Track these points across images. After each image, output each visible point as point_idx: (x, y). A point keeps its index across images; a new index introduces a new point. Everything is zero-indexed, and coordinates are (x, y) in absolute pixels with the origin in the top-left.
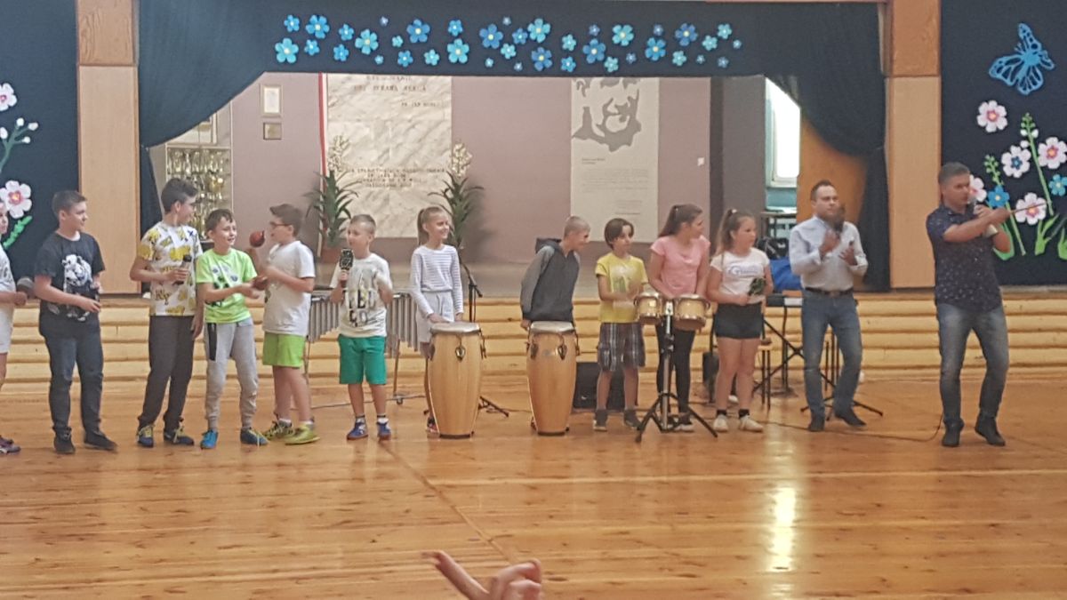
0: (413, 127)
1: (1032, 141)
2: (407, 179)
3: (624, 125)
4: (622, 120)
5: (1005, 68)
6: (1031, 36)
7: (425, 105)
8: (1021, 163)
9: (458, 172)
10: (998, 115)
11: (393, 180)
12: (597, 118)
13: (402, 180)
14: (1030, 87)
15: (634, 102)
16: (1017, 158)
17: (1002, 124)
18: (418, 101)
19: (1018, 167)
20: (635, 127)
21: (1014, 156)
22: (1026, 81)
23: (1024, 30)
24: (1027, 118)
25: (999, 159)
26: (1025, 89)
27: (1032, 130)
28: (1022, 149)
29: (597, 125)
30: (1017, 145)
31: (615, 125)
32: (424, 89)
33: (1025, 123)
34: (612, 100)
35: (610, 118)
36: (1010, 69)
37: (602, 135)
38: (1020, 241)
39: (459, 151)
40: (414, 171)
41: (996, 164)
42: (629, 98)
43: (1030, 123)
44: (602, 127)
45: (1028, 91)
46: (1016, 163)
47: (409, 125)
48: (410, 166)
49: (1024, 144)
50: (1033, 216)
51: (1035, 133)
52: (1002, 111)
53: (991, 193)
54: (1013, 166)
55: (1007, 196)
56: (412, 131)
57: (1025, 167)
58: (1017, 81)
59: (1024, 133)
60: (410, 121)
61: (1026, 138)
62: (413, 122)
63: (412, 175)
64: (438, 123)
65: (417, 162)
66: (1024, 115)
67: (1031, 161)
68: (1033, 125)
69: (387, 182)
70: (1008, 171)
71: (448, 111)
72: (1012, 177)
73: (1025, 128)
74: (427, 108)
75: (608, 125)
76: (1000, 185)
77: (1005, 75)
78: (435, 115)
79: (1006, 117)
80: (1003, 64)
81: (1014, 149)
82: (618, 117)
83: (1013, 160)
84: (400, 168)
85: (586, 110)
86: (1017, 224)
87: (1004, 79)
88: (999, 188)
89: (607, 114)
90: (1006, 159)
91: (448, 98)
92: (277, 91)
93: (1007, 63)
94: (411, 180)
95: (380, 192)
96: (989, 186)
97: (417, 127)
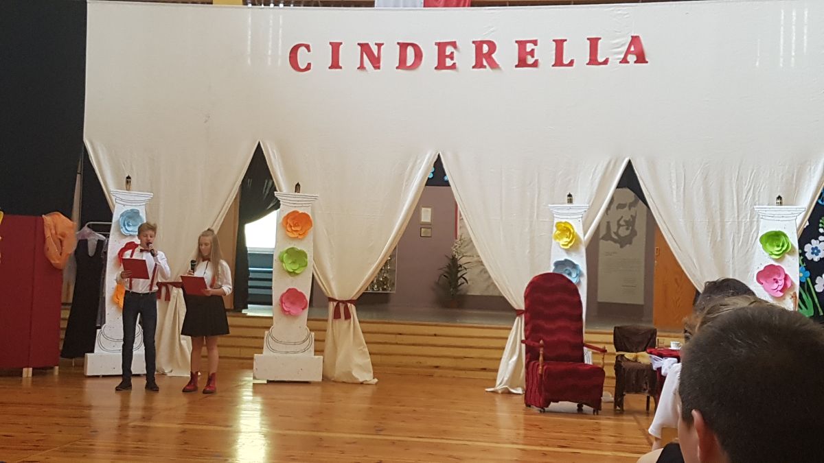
19: (817, 254)
21: (814, 246)
24: (823, 220)
25: (802, 248)
38: (818, 305)
41: (800, 252)
44: (616, 234)
54: (813, 253)
55: (808, 273)
70: (809, 256)
72: (812, 260)
76: (803, 265)
81: (814, 241)
83: (813, 249)
86: (816, 293)
88: (802, 268)
90: (808, 248)
92: (430, 209)
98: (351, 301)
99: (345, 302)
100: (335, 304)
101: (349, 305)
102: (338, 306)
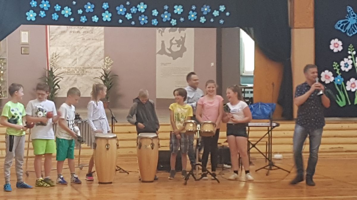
0: (87, 49)
1: (353, 56)
2: (85, 72)
3: (179, 49)
4: (178, 46)
5: (342, 25)
6: (353, 11)
7: (92, 39)
8: (348, 65)
9: (107, 69)
10: (338, 45)
11: (79, 72)
12: (167, 46)
13: (82, 72)
14: (352, 33)
15: (183, 39)
16: (347, 63)
17: (340, 48)
18: (90, 38)
19: (347, 67)
20: (184, 49)
21: (346, 62)
22: (350, 30)
23: (349, 9)
24: (351, 46)
25: (339, 64)
26: (350, 34)
27: (353, 51)
28: (349, 59)
29: (168, 49)
30: (347, 57)
31: (175, 48)
32: (92, 33)
33: (350, 48)
34: (174, 38)
35: (173, 45)
36: (343, 25)
37: (170, 53)
38: (348, 99)
39: (107, 59)
40: (88, 68)
41: (338, 66)
42: (182, 37)
43: (352, 48)
45: (351, 35)
46: (346, 65)
47: (86, 48)
48: (86, 66)
49: (350, 57)
50: (353, 88)
51: (354, 53)
52: (340, 43)
53: (336, 78)
54: (345, 67)
55: (342, 79)
56: (87, 51)
57: (350, 67)
58: (347, 30)
59: (349, 52)
60: (86, 46)
61: (351, 55)
62: (87, 47)
63: (87, 70)
64: (98, 48)
65: (89, 64)
66: (349, 45)
67: (353, 64)
68: (353, 49)
69: (76, 73)
70: (343, 69)
71: (103, 42)
72: (345, 71)
73: (350, 50)
74: (93, 41)
75: (173, 49)
76: (340, 74)
77: (342, 28)
78: (97, 44)
79: (342, 46)
80: (340, 23)
81: (345, 59)
82: (177, 45)
83: (345, 64)
84: (82, 67)
85: (163, 42)
86: (347, 91)
87: (341, 29)
88: (339, 76)
89: (172, 44)
90: (342, 63)
91: (103, 36)
92: (27, 33)
93: (342, 23)
94: (86, 72)
95: (73, 77)
96: (335, 75)
97: (89, 49)
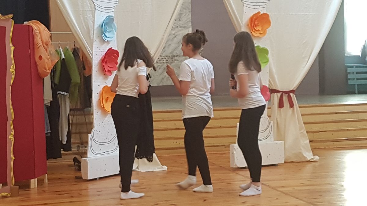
11: (167, 60)
13: (171, 60)
18: (177, 25)
32: (180, 20)
40: (176, 56)
62: (175, 35)
65: (178, 53)
71: (190, 30)
78: (185, 32)
91: (190, 24)
94: (175, 60)
95: (162, 65)
97: (177, 37)
98: (292, 91)
99: (288, 93)
100: (279, 95)
101: (291, 94)
102: (282, 96)
